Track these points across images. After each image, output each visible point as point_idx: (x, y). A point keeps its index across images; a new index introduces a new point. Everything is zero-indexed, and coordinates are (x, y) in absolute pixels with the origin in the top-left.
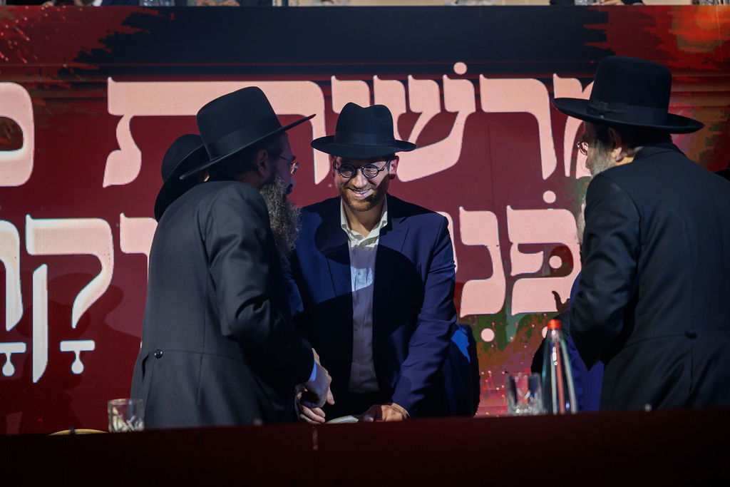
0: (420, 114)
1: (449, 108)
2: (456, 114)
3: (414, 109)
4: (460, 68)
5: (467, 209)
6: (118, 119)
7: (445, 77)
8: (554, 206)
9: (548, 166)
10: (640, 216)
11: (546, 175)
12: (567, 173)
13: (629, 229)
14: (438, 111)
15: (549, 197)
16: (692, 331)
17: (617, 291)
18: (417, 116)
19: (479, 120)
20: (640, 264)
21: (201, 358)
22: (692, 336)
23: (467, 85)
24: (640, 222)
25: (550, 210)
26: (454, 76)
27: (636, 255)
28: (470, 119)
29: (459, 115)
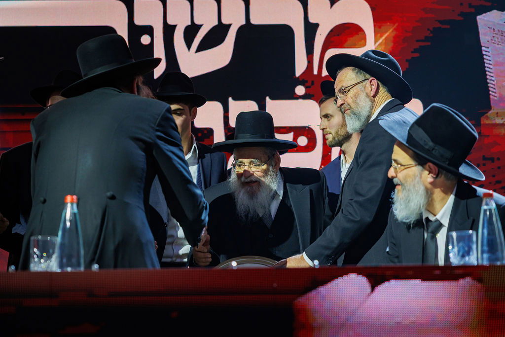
1: (225, 21)
2: (229, 26)
3: (197, 22)
5: (235, 99)
8: (304, 97)
9: (300, 66)
11: (298, 73)
12: (315, 72)
14: (216, 23)
15: (300, 90)
18: (199, 27)
19: (248, 31)
25: (300, 100)
28: (241, 30)
29: (232, 26)
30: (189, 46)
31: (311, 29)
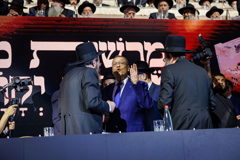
0: (110, 51)
1: (118, 49)
2: (119, 51)
3: (109, 49)
4: (121, 39)
6: (33, 51)
7: (117, 41)
10: (174, 78)
13: (171, 81)
14: (115, 50)
16: (189, 108)
17: (168, 98)
20: (175, 90)
21: (81, 115)
22: (189, 110)
23: (122, 44)
24: (174, 79)
26: (119, 41)
27: (173, 88)
28: (123, 52)
29: (120, 51)
30: (107, 57)
31: (145, 52)
